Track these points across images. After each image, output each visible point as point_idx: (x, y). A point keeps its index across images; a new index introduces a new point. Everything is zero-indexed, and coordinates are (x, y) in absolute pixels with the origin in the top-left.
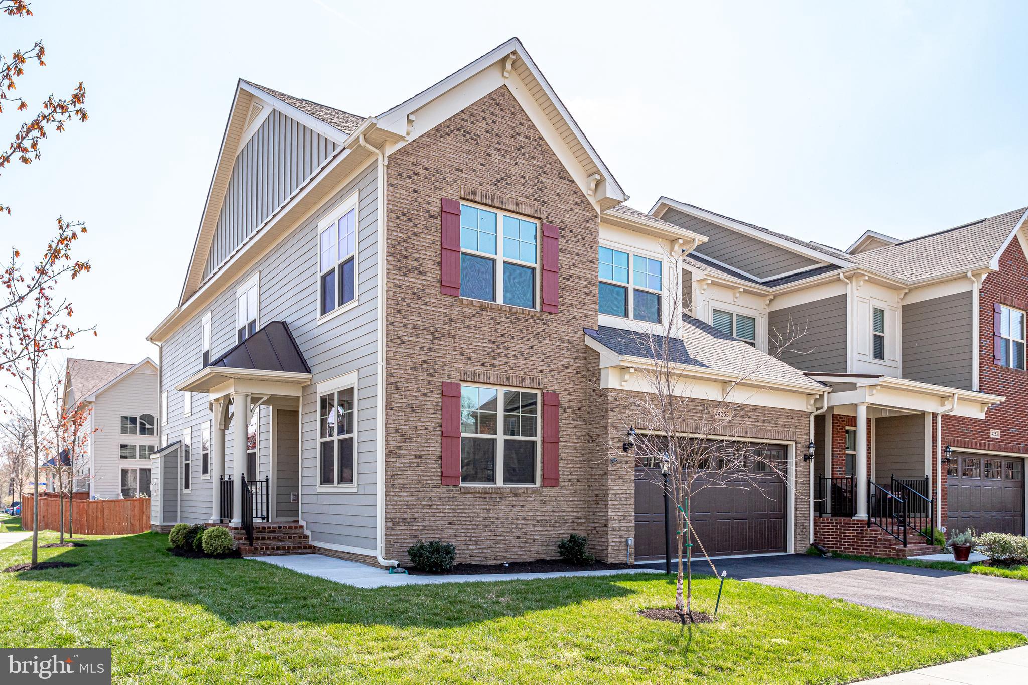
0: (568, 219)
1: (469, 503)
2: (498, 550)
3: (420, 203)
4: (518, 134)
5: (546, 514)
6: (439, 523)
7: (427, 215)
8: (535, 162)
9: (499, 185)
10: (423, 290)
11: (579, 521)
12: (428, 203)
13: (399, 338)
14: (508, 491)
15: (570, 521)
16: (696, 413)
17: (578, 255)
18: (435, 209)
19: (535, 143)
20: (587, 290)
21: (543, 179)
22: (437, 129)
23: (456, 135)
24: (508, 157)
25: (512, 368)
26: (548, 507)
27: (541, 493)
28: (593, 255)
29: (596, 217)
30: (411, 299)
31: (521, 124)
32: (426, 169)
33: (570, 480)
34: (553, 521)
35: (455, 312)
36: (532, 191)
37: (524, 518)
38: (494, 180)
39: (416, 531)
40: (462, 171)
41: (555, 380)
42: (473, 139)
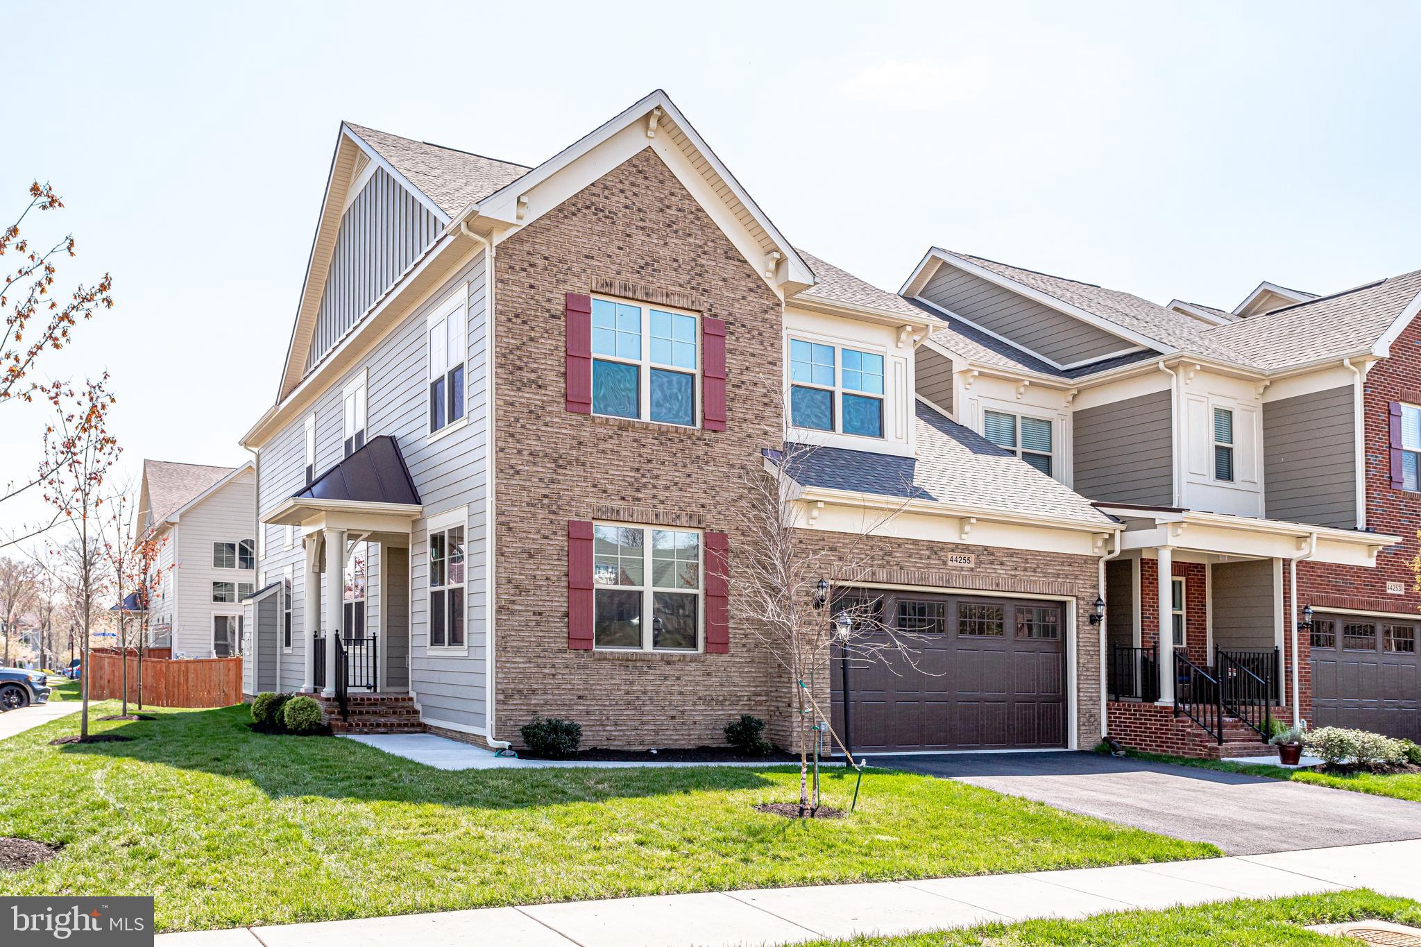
0: (738, 309)
1: (605, 673)
2: (646, 732)
3: (538, 301)
4: (668, 207)
5: (711, 689)
6: (566, 697)
7: (547, 315)
8: (692, 240)
9: (643, 272)
10: (543, 408)
11: (758, 698)
12: (549, 300)
13: (512, 467)
14: (659, 658)
15: (746, 698)
16: (921, 558)
17: (753, 355)
18: (557, 307)
19: (691, 216)
20: (766, 400)
21: (704, 262)
22: (560, 209)
23: (585, 214)
24: (655, 236)
25: (662, 502)
26: (714, 679)
27: (703, 662)
28: (775, 355)
29: (778, 305)
30: (527, 419)
31: (672, 194)
32: (546, 258)
33: (744, 645)
34: (721, 698)
35: (584, 434)
36: (688, 278)
37: (681, 693)
38: (636, 267)
39: (535, 705)
40: (592, 258)
41: (722, 517)
42: (608, 217)
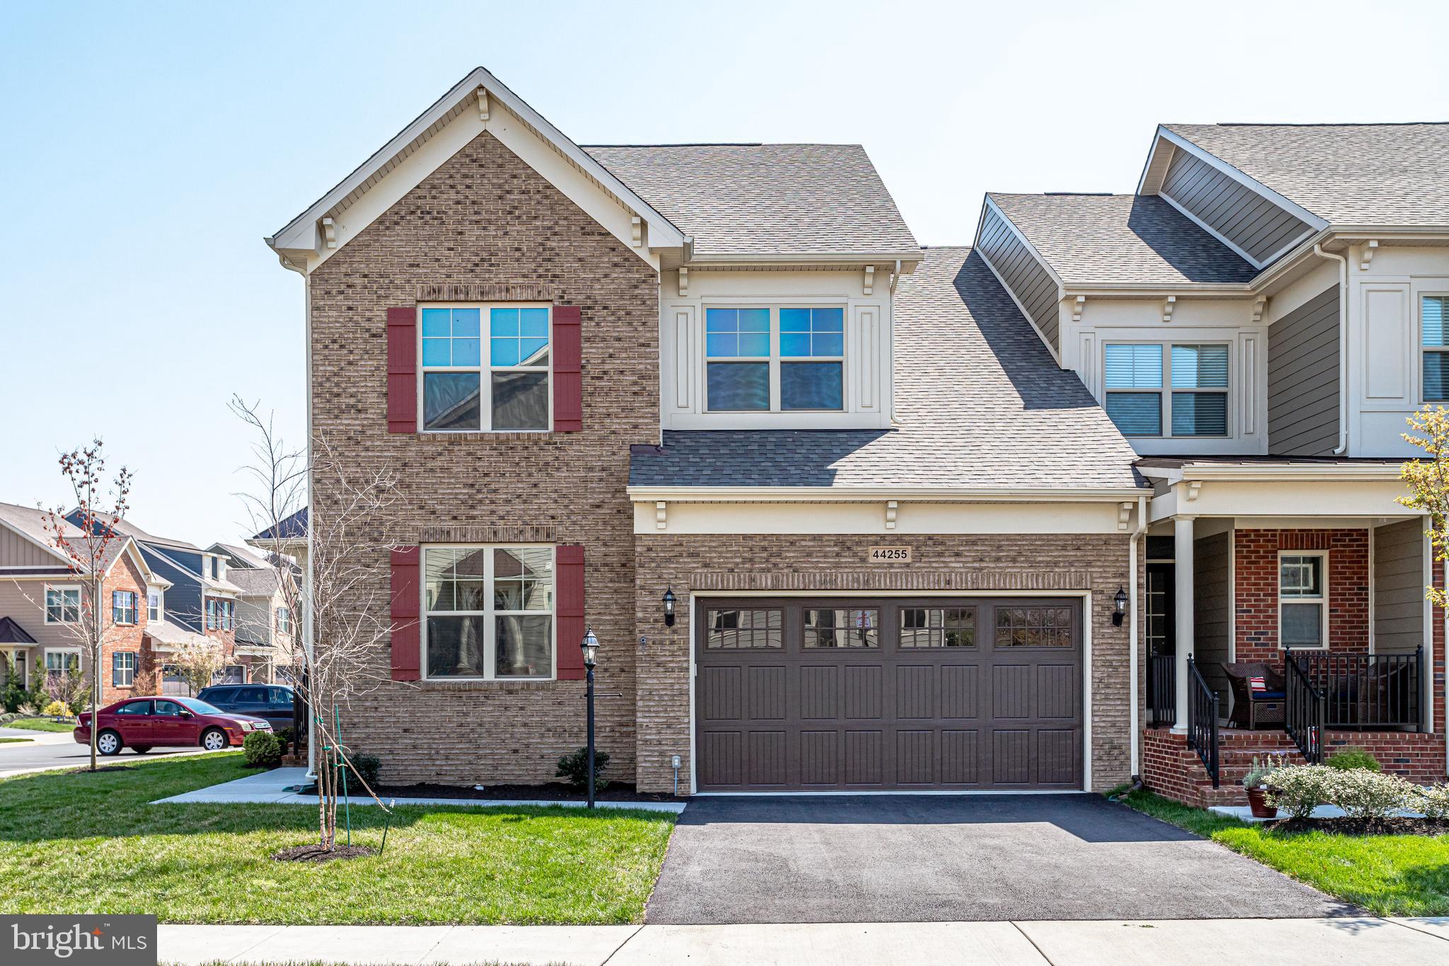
0: (598, 291)
1: (434, 704)
2: (482, 767)
3: (357, 323)
4: (508, 192)
5: (563, 719)
6: (389, 730)
7: (367, 335)
8: (538, 223)
9: (478, 269)
10: (363, 432)
11: (625, 729)
12: (369, 320)
13: (328, 497)
14: (497, 687)
15: (608, 729)
16: (825, 556)
17: (619, 339)
18: (379, 324)
19: (538, 196)
20: (636, 388)
21: (554, 244)
22: (380, 221)
23: (409, 221)
24: (492, 227)
25: (502, 518)
26: (567, 708)
27: (553, 690)
28: (648, 335)
29: (653, 276)
30: (346, 446)
31: (514, 177)
32: (365, 276)
33: (606, 670)
34: (576, 730)
35: (410, 454)
36: (533, 266)
37: (525, 725)
38: (470, 266)
39: (356, 739)
40: (418, 266)
41: (577, 528)
42: (436, 218)
